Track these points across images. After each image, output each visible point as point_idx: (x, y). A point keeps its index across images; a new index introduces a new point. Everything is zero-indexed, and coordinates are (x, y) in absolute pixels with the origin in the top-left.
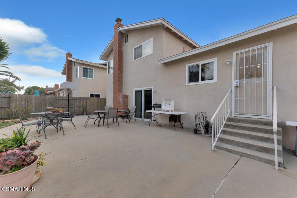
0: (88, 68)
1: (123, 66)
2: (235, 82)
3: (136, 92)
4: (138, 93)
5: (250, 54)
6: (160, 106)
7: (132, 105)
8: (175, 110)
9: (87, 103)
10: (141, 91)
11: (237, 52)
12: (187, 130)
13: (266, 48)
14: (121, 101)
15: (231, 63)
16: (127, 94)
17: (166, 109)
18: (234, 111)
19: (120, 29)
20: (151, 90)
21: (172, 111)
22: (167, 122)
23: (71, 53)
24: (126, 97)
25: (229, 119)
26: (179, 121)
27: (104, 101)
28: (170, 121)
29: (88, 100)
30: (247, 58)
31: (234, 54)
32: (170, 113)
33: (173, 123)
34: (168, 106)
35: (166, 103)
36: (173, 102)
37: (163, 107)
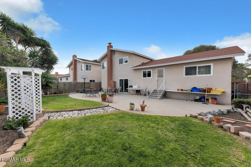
0: (89, 65)
1: (112, 67)
2: (156, 79)
3: (120, 80)
4: (121, 81)
5: (160, 70)
6: (132, 87)
7: (118, 86)
8: (138, 88)
9: (90, 85)
10: (123, 80)
11: (157, 69)
12: (143, 95)
13: (163, 69)
14: (113, 84)
15: (155, 72)
16: (115, 81)
17: (134, 88)
18: (156, 88)
19: (112, 49)
20: (128, 79)
21: (137, 88)
22: (135, 93)
23: (76, 55)
24: (115, 82)
25: (154, 90)
26: (140, 92)
27: (100, 84)
28: (136, 92)
29: (91, 84)
30: (161, 71)
31: (156, 69)
32: (136, 89)
33: (137, 93)
34: (135, 86)
35: (134, 85)
36: (137, 85)
37: (133, 87)
